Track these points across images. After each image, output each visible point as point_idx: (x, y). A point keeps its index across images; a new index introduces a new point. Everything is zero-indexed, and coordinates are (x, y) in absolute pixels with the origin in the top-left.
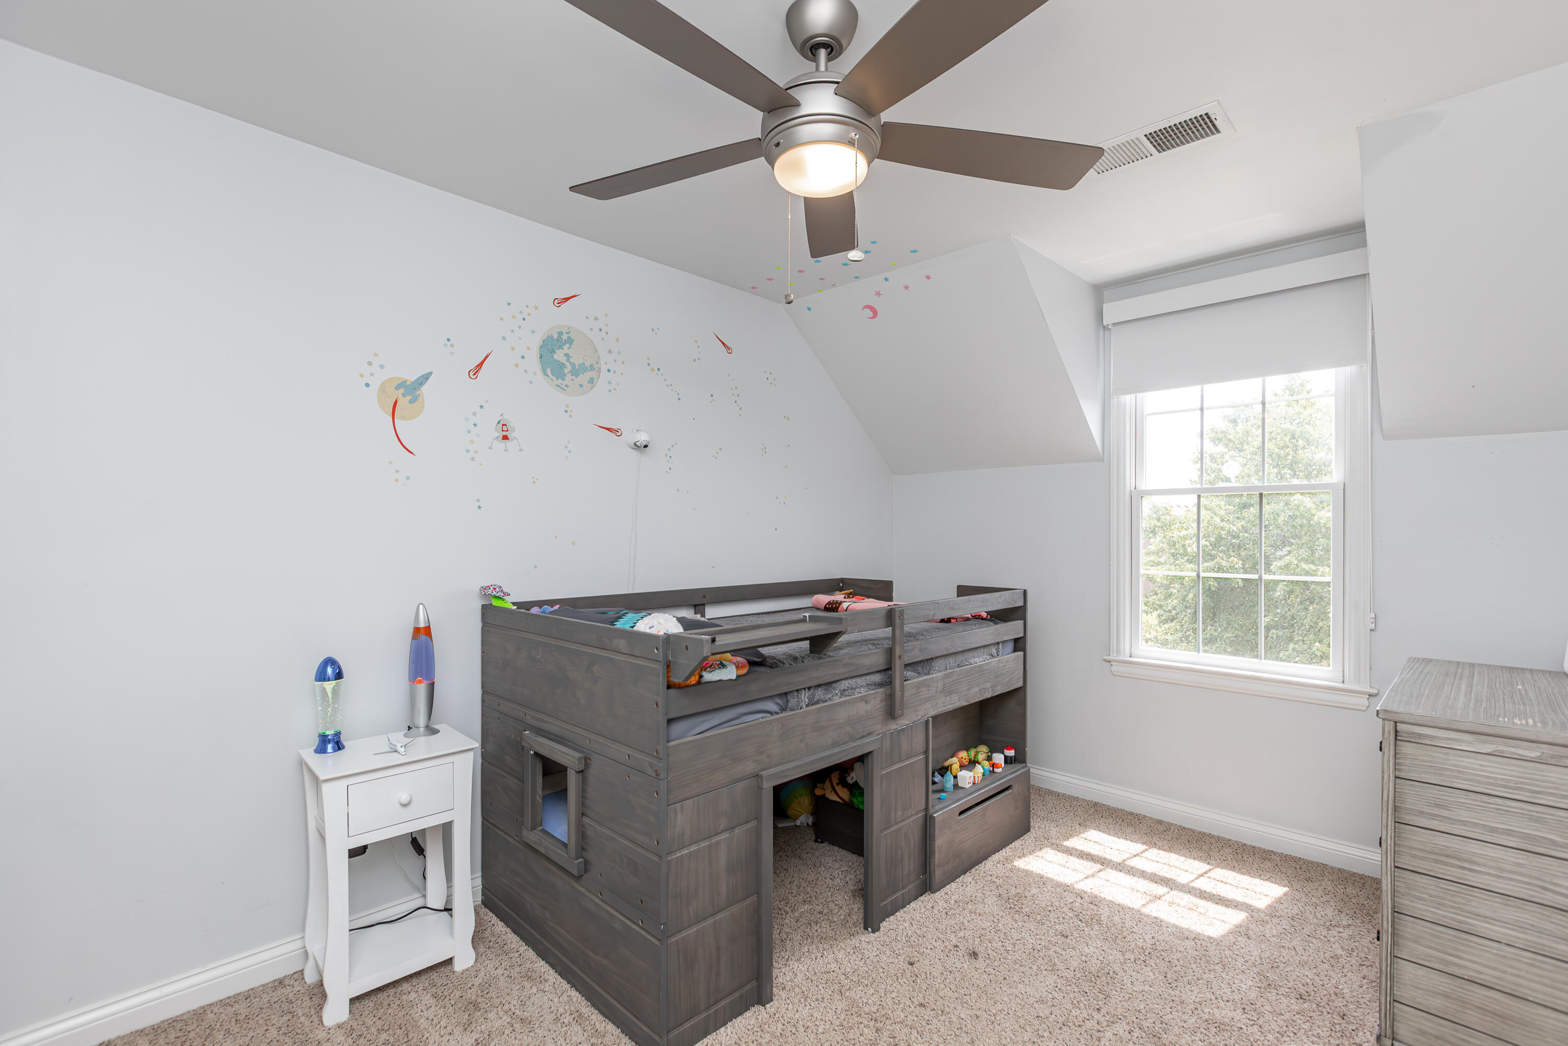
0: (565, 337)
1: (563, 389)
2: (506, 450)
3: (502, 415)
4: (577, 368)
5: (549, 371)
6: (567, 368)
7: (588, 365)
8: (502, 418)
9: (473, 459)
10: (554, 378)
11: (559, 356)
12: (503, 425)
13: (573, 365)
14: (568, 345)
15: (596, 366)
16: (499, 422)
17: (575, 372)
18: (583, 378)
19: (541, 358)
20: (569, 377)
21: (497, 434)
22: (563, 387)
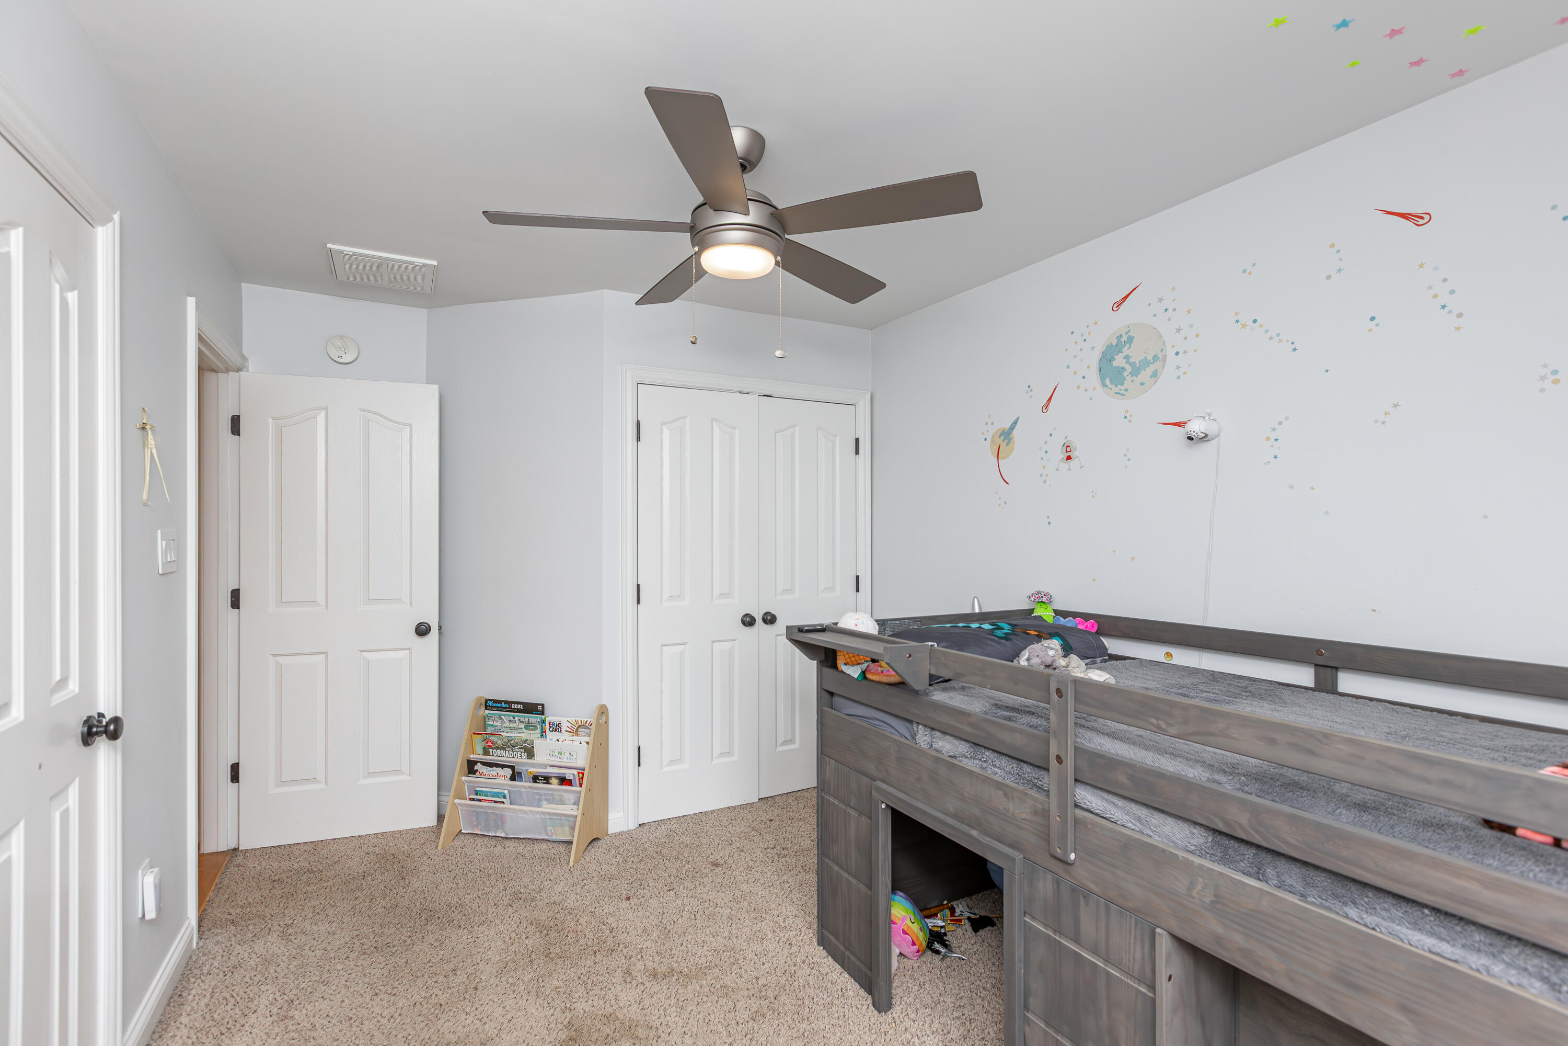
0: (1124, 339)
1: (1122, 395)
2: (1069, 469)
3: (1066, 438)
4: (1138, 366)
5: (1108, 381)
6: (1126, 370)
7: (1150, 357)
8: (1066, 440)
9: (1045, 482)
10: (1113, 386)
11: (1119, 361)
12: (1067, 447)
13: (1132, 365)
14: (1127, 346)
15: (1160, 355)
16: (1064, 445)
17: (1136, 372)
18: (1145, 375)
19: (1100, 371)
20: (1129, 378)
21: (1063, 456)
22: (1123, 392)
